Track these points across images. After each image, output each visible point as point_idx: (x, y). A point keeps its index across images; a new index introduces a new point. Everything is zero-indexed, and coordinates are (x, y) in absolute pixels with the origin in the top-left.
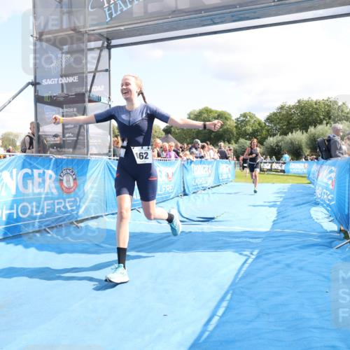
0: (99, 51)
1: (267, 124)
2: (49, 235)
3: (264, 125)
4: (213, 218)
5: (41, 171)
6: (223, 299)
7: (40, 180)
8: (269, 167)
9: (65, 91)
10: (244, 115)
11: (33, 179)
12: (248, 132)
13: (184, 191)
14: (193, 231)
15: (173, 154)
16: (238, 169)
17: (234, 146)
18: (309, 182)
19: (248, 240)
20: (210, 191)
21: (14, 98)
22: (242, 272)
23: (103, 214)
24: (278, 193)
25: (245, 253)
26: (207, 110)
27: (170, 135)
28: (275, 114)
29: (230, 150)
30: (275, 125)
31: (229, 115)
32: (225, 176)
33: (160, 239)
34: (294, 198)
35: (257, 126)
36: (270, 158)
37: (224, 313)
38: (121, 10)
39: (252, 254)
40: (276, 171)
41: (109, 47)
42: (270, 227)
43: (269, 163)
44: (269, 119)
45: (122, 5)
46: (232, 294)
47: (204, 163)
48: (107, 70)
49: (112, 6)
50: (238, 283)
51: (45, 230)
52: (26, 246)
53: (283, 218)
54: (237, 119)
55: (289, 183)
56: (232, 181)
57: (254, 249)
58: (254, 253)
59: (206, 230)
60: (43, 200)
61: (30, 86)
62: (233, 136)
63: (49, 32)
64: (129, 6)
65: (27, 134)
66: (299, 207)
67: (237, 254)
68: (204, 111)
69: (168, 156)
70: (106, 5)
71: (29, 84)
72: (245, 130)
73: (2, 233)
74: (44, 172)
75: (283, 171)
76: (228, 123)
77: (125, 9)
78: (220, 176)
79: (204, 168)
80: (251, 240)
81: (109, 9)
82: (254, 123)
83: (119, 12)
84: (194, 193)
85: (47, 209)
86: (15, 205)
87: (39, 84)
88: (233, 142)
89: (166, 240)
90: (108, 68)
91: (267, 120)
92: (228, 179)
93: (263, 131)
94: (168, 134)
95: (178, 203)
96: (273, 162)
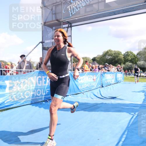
0: (67, 28)
1: (138, 56)
2: (48, 103)
3: (136, 56)
4: (116, 97)
5: (45, 77)
6: (123, 134)
7: (45, 80)
9: (54, 45)
10: (127, 52)
11: (42, 80)
12: (129, 59)
13: (102, 85)
14: (107, 103)
15: (97, 69)
16: (125, 76)
17: (123, 66)
19: (132, 107)
20: (113, 85)
21: (35, 48)
22: (131, 122)
23: (69, 95)
24: (145, 87)
25: (132, 113)
26: (110, 51)
29: (122, 67)
31: (121, 52)
32: (120, 79)
33: (93, 106)
35: (133, 57)
37: (125, 140)
38: (76, 11)
39: (135, 114)
40: (143, 76)
41: (71, 27)
42: (142, 102)
43: (140, 73)
45: (76, 9)
46: (128, 132)
47: (110, 73)
48: (70, 36)
49: (72, 10)
50: (130, 127)
51: (46, 100)
52: (40, 107)
54: (124, 54)
56: (123, 81)
57: (136, 111)
58: (136, 114)
59: (113, 103)
60: (46, 88)
61: (41, 43)
62: (123, 61)
63: (48, 22)
64: (79, 9)
65: (38, 62)
67: (128, 114)
68: (109, 51)
69: (95, 71)
70: (70, 10)
71: (40, 42)
73: (31, 101)
74: (46, 77)
76: (120, 56)
77: (77, 10)
78: (117, 79)
79: (111, 75)
80: (134, 108)
81: (71, 11)
82: (132, 56)
83: (75, 12)
84: (106, 86)
85: (47, 92)
86: (35, 91)
87: (44, 42)
88: (122, 64)
90: (70, 35)
91: (138, 54)
92: (121, 80)
93: (136, 59)
94: (94, 61)
95: (100, 90)
96: (141, 73)
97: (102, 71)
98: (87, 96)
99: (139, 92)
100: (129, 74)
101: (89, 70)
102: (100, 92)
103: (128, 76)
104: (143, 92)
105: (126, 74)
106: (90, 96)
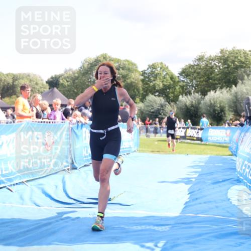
1: (182, 79)
3: (177, 80)
8: (183, 134)
10: (153, 67)
12: (157, 88)
13: (72, 163)
15: (59, 114)
16: (143, 135)
17: (139, 106)
18: (231, 153)
19: (152, 227)
24: (193, 167)
25: (148, 245)
27: (55, 89)
28: (191, 66)
30: (192, 81)
33: (36, 228)
34: (211, 173)
36: (185, 122)
39: (156, 246)
40: (192, 138)
42: (181, 211)
43: (183, 128)
44: (184, 73)
53: (197, 199)
54: (144, 73)
55: (207, 154)
56: (135, 151)
57: (161, 238)
58: (159, 245)
62: (139, 92)
66: (217, 185)
67: (137, 247)
68: (102, 59)
69: (52, 117)
72: (154, 85)
75: (200, 139)
76: (133, 75)
80: (156, 228)
82: (164, 78)
84: (85, 166)
88: (138, 100)
89: (45, 228)
91: (181, 74)
92: (130, 148)
93: (177, 88)
94: (54, 87)
95: (64, 178)
96: (188, 128)
97: (74, 121)
98: (21, 198)
99: (176, 182)
100: (156, 132)
101: (30, 115)
102: (64, 183)
103: (152, 135)
104: (186, 183)
105: (147, 131)
106: (31, 198)
